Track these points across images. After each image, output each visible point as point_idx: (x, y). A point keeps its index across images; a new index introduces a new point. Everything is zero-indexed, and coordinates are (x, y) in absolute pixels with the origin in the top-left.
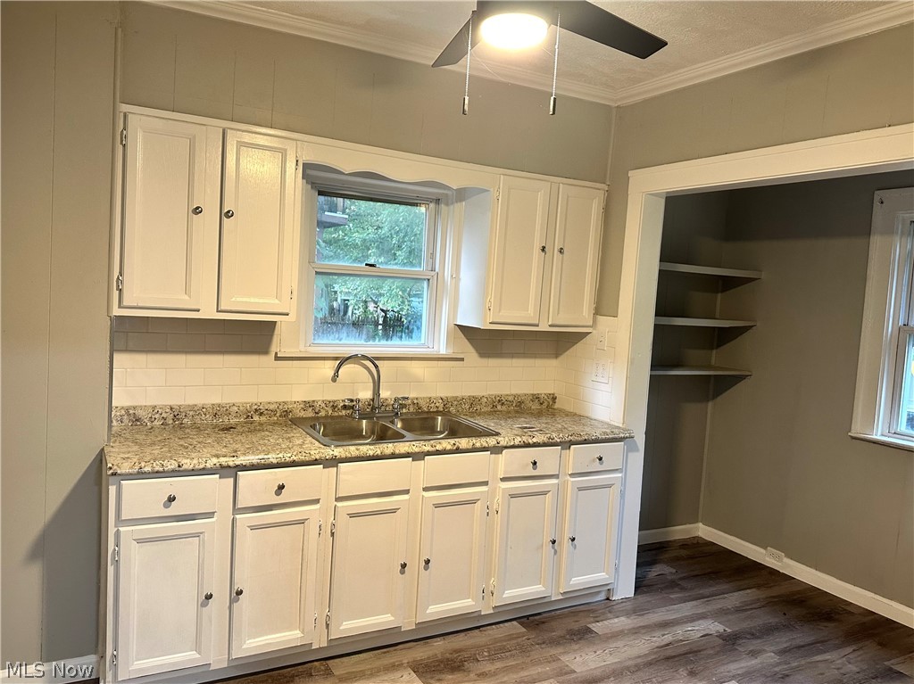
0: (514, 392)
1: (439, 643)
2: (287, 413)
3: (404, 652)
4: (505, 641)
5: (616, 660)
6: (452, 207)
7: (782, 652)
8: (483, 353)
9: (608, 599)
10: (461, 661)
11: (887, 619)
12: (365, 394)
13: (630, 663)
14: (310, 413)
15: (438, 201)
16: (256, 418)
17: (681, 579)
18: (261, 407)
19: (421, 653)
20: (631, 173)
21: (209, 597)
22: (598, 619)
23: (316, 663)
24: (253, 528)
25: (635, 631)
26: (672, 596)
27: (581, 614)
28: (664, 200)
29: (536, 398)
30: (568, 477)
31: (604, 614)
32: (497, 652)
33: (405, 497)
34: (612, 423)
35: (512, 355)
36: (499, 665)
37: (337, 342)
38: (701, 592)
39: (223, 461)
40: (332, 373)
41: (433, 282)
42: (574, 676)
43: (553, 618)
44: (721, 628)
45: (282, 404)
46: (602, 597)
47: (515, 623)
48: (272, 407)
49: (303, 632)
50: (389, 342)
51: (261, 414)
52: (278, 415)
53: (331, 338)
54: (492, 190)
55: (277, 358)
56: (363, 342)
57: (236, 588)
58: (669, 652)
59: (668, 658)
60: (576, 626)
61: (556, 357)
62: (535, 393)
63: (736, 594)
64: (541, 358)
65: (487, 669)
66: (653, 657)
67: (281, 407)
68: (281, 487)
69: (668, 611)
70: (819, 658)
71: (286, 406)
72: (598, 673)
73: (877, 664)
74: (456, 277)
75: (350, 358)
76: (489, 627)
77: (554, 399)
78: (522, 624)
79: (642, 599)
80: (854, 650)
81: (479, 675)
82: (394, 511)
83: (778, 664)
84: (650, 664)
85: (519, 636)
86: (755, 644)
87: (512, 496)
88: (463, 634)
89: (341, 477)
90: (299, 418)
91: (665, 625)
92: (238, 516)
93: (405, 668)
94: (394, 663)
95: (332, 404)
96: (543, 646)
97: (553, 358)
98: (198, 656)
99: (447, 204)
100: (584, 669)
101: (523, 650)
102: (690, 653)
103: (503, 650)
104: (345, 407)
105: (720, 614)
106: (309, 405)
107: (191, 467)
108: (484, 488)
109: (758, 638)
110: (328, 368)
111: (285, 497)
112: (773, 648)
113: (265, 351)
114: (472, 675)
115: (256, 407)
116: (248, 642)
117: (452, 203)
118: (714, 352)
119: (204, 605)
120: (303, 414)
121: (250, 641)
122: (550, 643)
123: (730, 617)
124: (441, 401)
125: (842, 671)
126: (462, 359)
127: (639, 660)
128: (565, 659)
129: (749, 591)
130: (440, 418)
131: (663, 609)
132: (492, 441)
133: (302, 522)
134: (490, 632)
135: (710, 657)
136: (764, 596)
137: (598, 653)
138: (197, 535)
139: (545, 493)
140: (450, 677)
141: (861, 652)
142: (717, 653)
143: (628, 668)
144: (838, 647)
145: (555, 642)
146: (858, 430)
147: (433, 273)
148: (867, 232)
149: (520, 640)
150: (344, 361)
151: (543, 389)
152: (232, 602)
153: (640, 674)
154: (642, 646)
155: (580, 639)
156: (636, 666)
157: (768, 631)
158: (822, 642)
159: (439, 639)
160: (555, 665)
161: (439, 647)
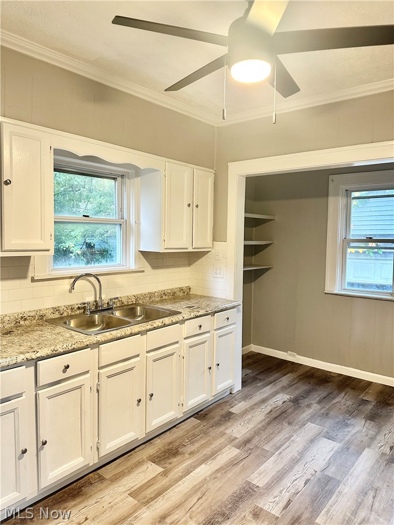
0: (170, 288)
1: (158, 441)
2: (42, 317)
3: (141, 452)
4: (193, 430)
5: (253, 426)
6: (132, 180)
7: (319, 402)
8: (155, 267)
9: (231, 393)
10: (177, 449)
11: (348, 376)
12: (90, 299)
13: (260, 426)
14: (57, 315)
15: (122, 176)
16: (22, 322)
17: (257, 374)
18: (25, 315)
19: (150, 450)
20: (229, 164)
21: (24, 452)
22: (231, 406)
23: (90, 475)
24: (49, 398)
25: (252, 408)
26: (258, 385)
27: (222, 405)
28: (245, 179)
29: (181, 289)
30: (214, 331)
31: (233, 402)
32: (193, 438)
33: (137, 359)
34: (227, 299)
35: (168, 267)
36: (197, 445)
37: (68, 266)
38: (269, 380)
39: (28, 356)
40: (68, 287)
41: (124, 226)
42: (237, 440)
43: (210, 411)
44: (288, 397)
45: (38, 311)
46: (228, 393)
47: (192, 418)
48: (32, 314)
49: (84, 458)
50: (100, 264)
51: (25, 320)
52: (36, 319)
53: (63, 264)
54: (161, 170)
55: (33, 280)
56: (84, 265)
57: (41, 441)
58: (274, 415)
59: (275, 419)
60: (223, 412)
61: (189, 266)
62: (180, 287)
63: (284, 377)
64: (182, 267)
65: (192, 449)
66: (268, 420)
67: (38, 313)
68: (67, 367)
69: (261, 393)
70: (335, 401)
71: (41, 313)
72: (248, 435)
73: (357, 399)
74: (138, 223)
75: (81, 276)
76: (180, 425)
77: (190, 289)
78: (196, 418)
79: (247, 389)
80: (345, 394)
81: (190, 454)
82: (131, 369)
83: (321, 409)
84: (269, 424)
85: (199, 425)
86: (306, 402)
87: (191, 347)
88: (168, 432)
89: (102, 353)
90: (50, 319)
91: (264, 401)
92: (39, 392)
93: (146, 462)
94: (139, 461)
95: (70, 307)
96: (214, 428)
97: (187, 266)
98: (19, 494)
99: (129, 179)
100: (241, 435)
101: (205, 433)
102: (282, 413)
103: (194, 436)
104: (79, 308)
105: (284, 389)
106: (56, 309)
107: (7, 364)
108: (177, 345)
109: (306, 398)
110: (67, 284)
111: (69, 373)
112: (315, 401)
113: (25, 277)
114: (187, 455)
115: (21, 315)
116: (50, 474)
117: (133, 178)
118: (253, 257)
119: (20, 458)
120: (53, 316)
121: (52, 473)
122: (216, 425)
123: (289, 390)
124: (134, 297)
125: (347, 405)
126: (143, 271)
127: (263, 423)
128: (228, 432)
129: (288, 375)
130: (139, 307)
131: (258, 393)
132: (180, 317)
133: (80, 387)
134: (182, 427)
135: (292, 413)
136: (296, 376)
137: (242, 424)
138: (13, 411)
139: (204, 342)
140: (175, 460)
141: (347, 395)
142: (294, 410)
143: (260, 429)
144: (338, 394)
145: (218, 424)
146: (328, 289)
147: (122, 220)
148: (326, 195)
149: (200, 427)
150: (77, 278)
151: (184, 284)
152: (38, 451)
153: (267, 431)
154: (260, 416)
155: (229, 419)
156: (263, 426)
157: (308, 393)
158: (331, 393)
159: (156, 439)
160: (225, 437)
161: (159, 443)
